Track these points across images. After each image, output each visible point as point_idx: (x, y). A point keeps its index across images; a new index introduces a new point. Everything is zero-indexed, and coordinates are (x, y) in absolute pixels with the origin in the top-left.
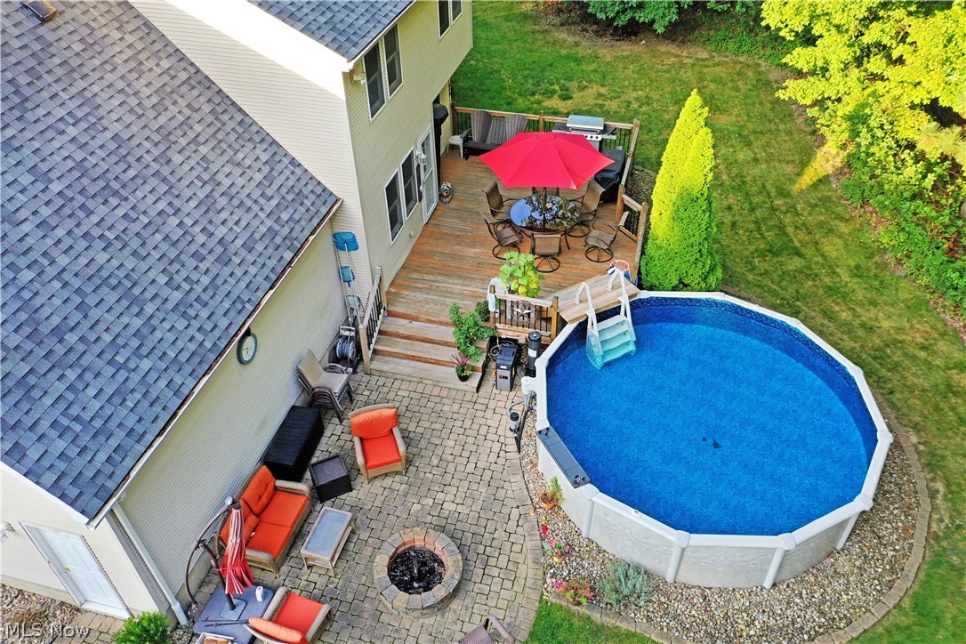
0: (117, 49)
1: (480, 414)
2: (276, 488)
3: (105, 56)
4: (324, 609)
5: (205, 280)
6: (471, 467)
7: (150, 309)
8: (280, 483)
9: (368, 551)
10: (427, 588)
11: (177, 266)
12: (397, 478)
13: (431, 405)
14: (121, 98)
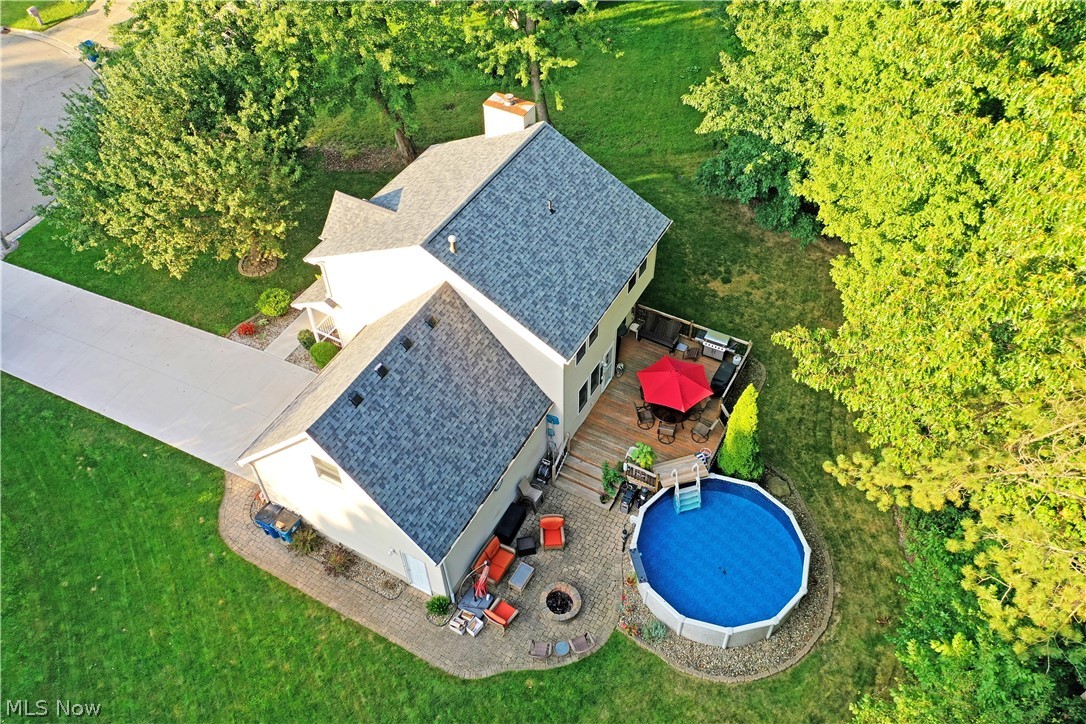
0: (460, 334)
1: (608, 524)
2: (500, 547)
3: (455, 340)
4: (516, 612)
5: (486, 456)
6: (597, 554)
7: (463, 472)
8: (502, 545)
9: (539, 587)
10: (563, 613)
11: (475, 450)
12: (559, 552)
13: (583, 513)
14: (460, 362)
